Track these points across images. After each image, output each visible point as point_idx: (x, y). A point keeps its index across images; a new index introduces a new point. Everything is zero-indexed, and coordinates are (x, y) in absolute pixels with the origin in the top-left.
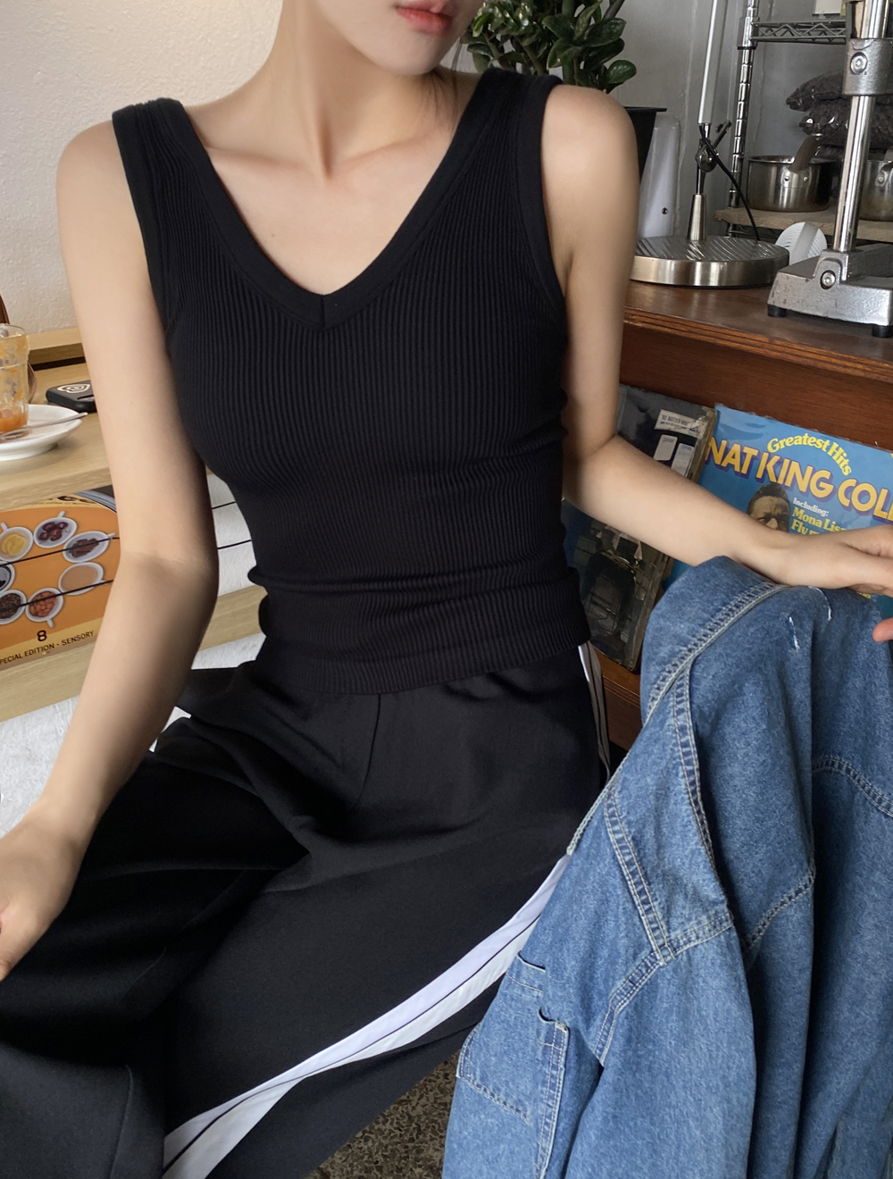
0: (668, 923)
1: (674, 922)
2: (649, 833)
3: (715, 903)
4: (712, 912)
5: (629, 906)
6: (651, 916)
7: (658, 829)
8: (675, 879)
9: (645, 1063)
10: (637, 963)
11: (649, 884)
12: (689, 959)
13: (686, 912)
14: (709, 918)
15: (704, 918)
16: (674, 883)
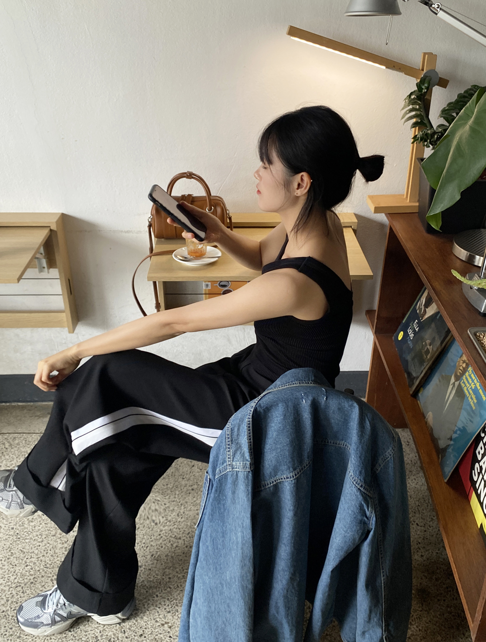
0: (233, 458)
1: (235, 459)
2: (236, 430)
3: (247, 460)
4: (244, 463)
5: (225, 447)
6: (229, 453)
7: (238, 429)
8: (240, 446)
9: (222, 502)
10: (223, 466)
11: (232, 444)
12: (237, 475)
13: (238, 458)
14: (243, 464)
15: (242, 463)
16: (239, 447)
